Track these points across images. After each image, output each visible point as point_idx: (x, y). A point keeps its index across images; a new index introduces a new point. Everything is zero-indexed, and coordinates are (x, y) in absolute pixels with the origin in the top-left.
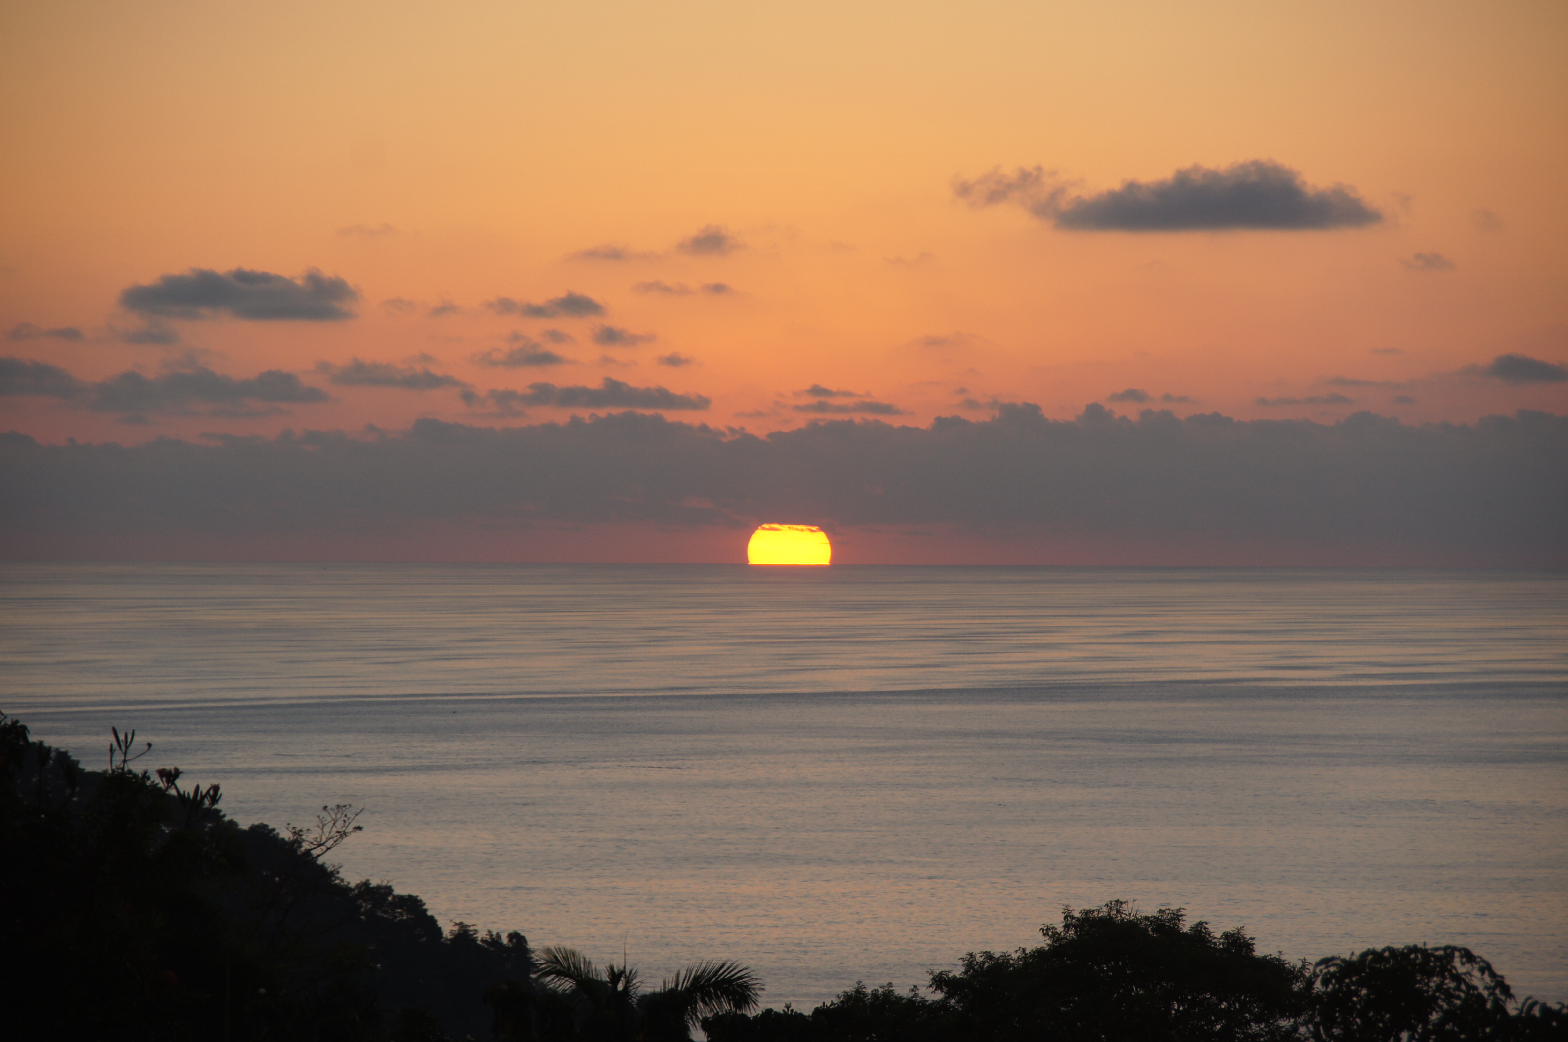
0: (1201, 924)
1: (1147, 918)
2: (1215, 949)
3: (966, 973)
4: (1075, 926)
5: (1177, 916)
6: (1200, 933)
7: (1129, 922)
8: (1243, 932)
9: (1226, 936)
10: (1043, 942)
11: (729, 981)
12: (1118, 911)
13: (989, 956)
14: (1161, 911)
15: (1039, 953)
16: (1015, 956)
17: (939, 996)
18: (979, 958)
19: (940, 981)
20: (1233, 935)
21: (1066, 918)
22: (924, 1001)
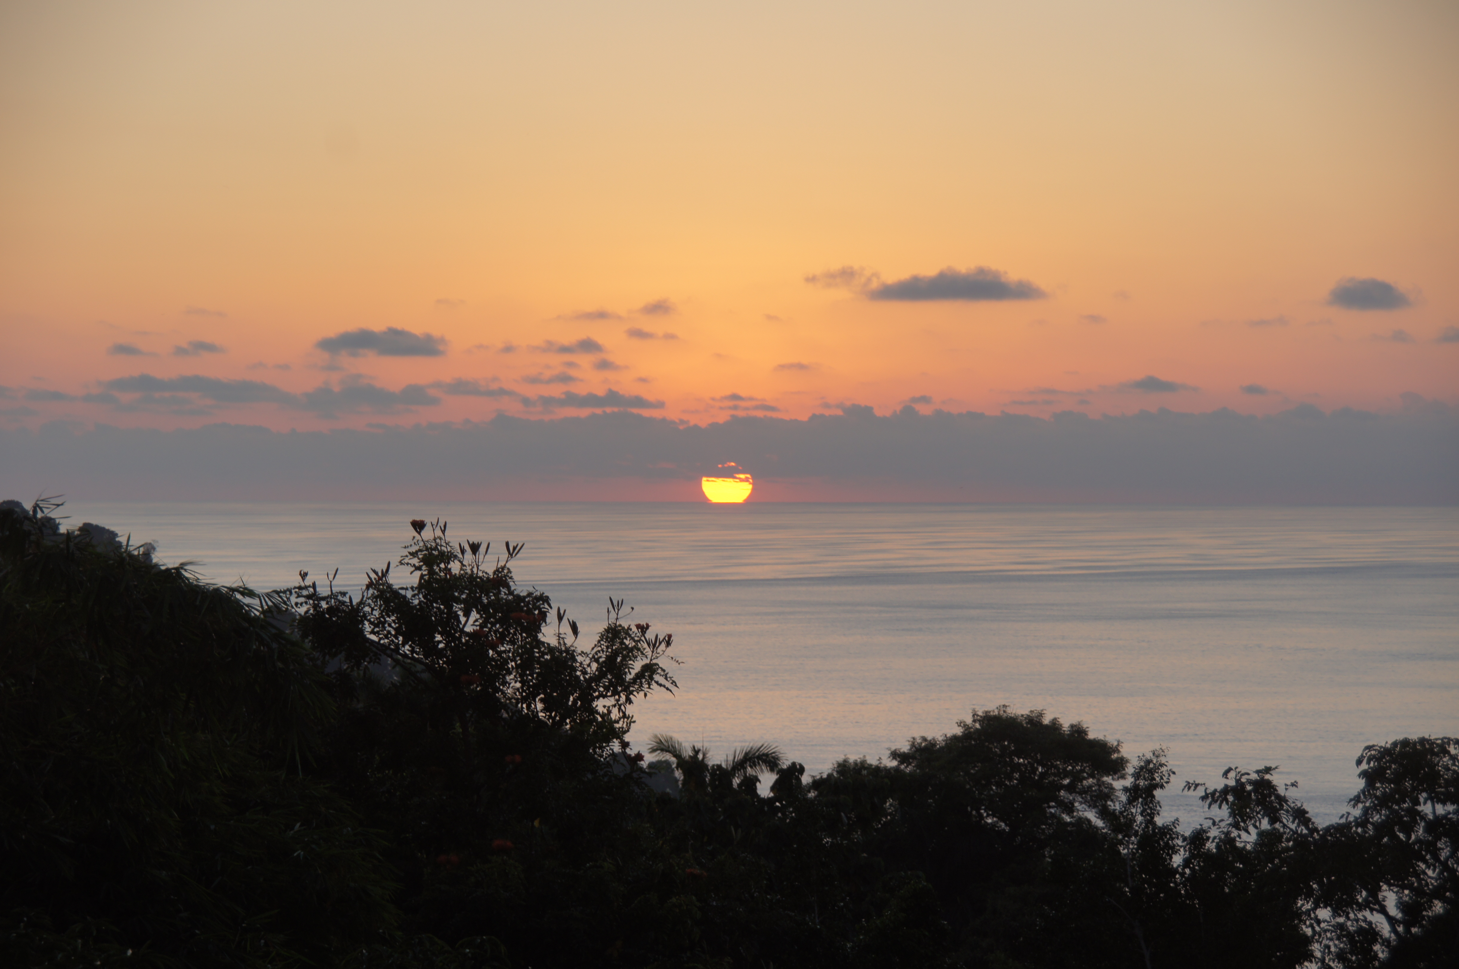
0: (1055, 719)
1: (1022, 716)
2: (1064, 734)
3: (911, 749)
4: (979, 721)
5: (1041, 715)
6: (1055, 726)
7: (1011, 718)
8: (1082, 724)
9: (1072, 726)
10: (958, 731)
11: (767, 755)
12: (1004, 712)
13: (924, 739)
14: (1031, 712)
15: (955, 738)
16: (940, 739)
17: (894, 763)
18: (919, 741)
19: (895, 755)
20: (1075, 726)
21: (973, 716)
22: (885, 768)
